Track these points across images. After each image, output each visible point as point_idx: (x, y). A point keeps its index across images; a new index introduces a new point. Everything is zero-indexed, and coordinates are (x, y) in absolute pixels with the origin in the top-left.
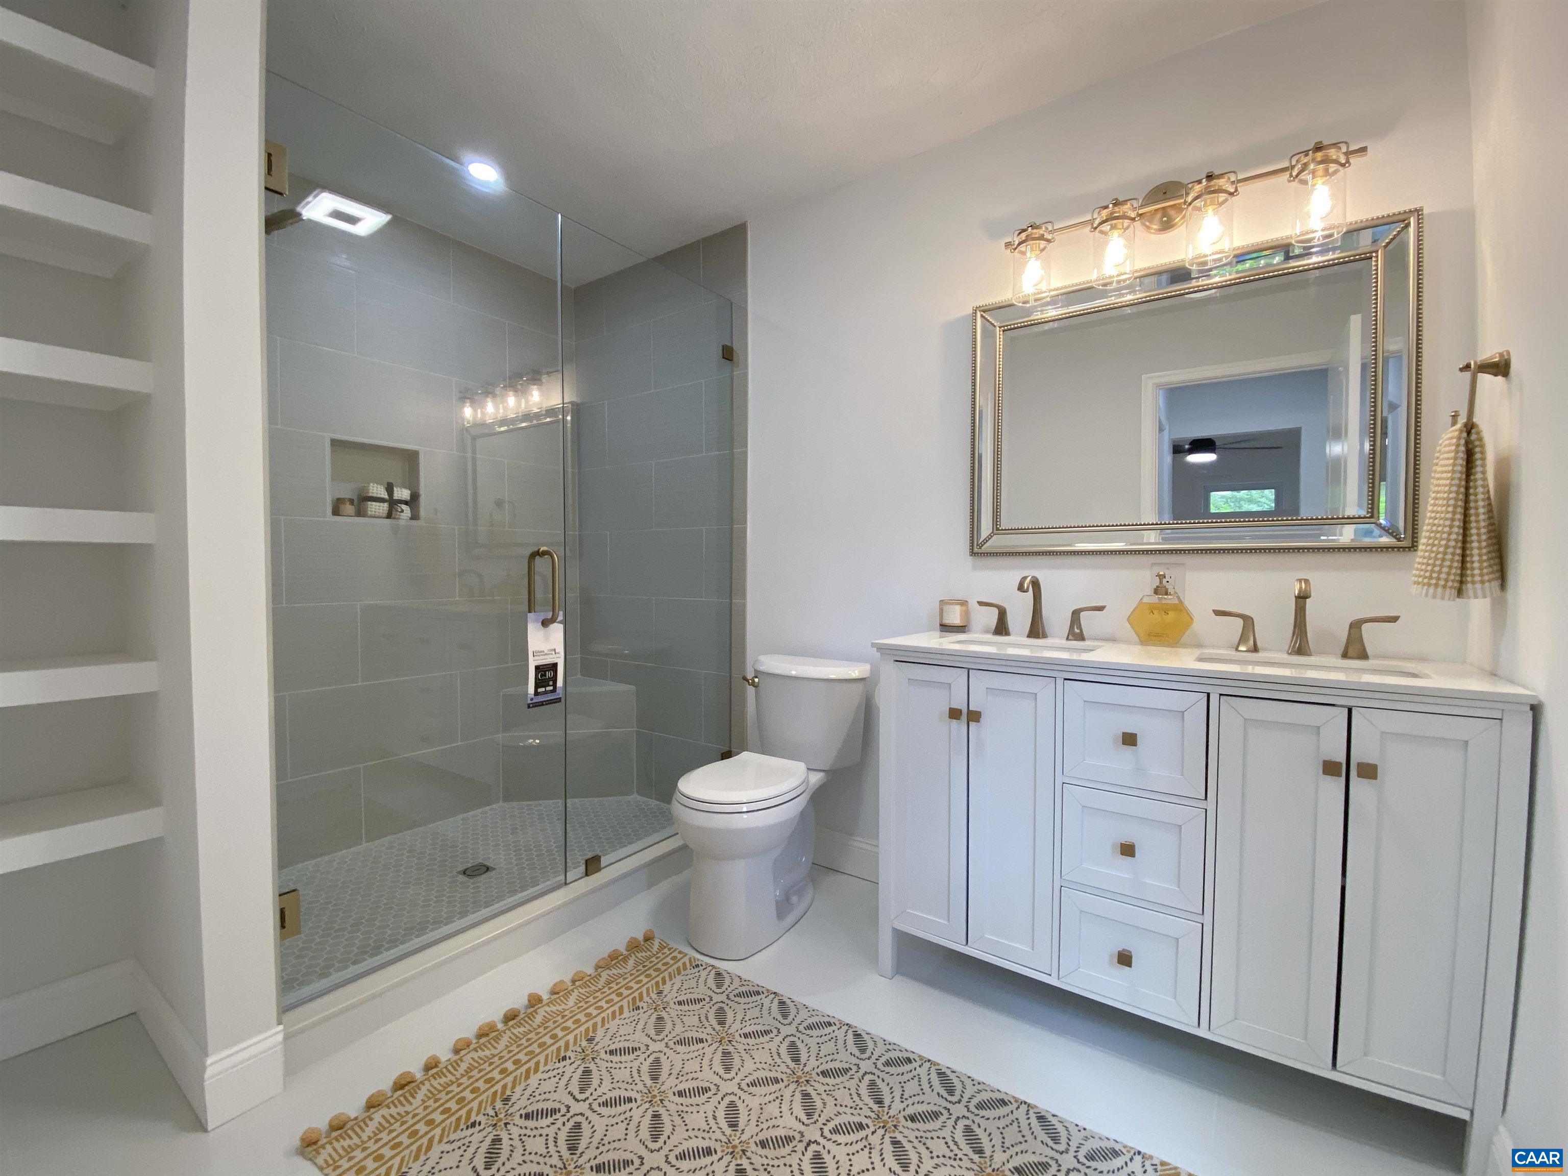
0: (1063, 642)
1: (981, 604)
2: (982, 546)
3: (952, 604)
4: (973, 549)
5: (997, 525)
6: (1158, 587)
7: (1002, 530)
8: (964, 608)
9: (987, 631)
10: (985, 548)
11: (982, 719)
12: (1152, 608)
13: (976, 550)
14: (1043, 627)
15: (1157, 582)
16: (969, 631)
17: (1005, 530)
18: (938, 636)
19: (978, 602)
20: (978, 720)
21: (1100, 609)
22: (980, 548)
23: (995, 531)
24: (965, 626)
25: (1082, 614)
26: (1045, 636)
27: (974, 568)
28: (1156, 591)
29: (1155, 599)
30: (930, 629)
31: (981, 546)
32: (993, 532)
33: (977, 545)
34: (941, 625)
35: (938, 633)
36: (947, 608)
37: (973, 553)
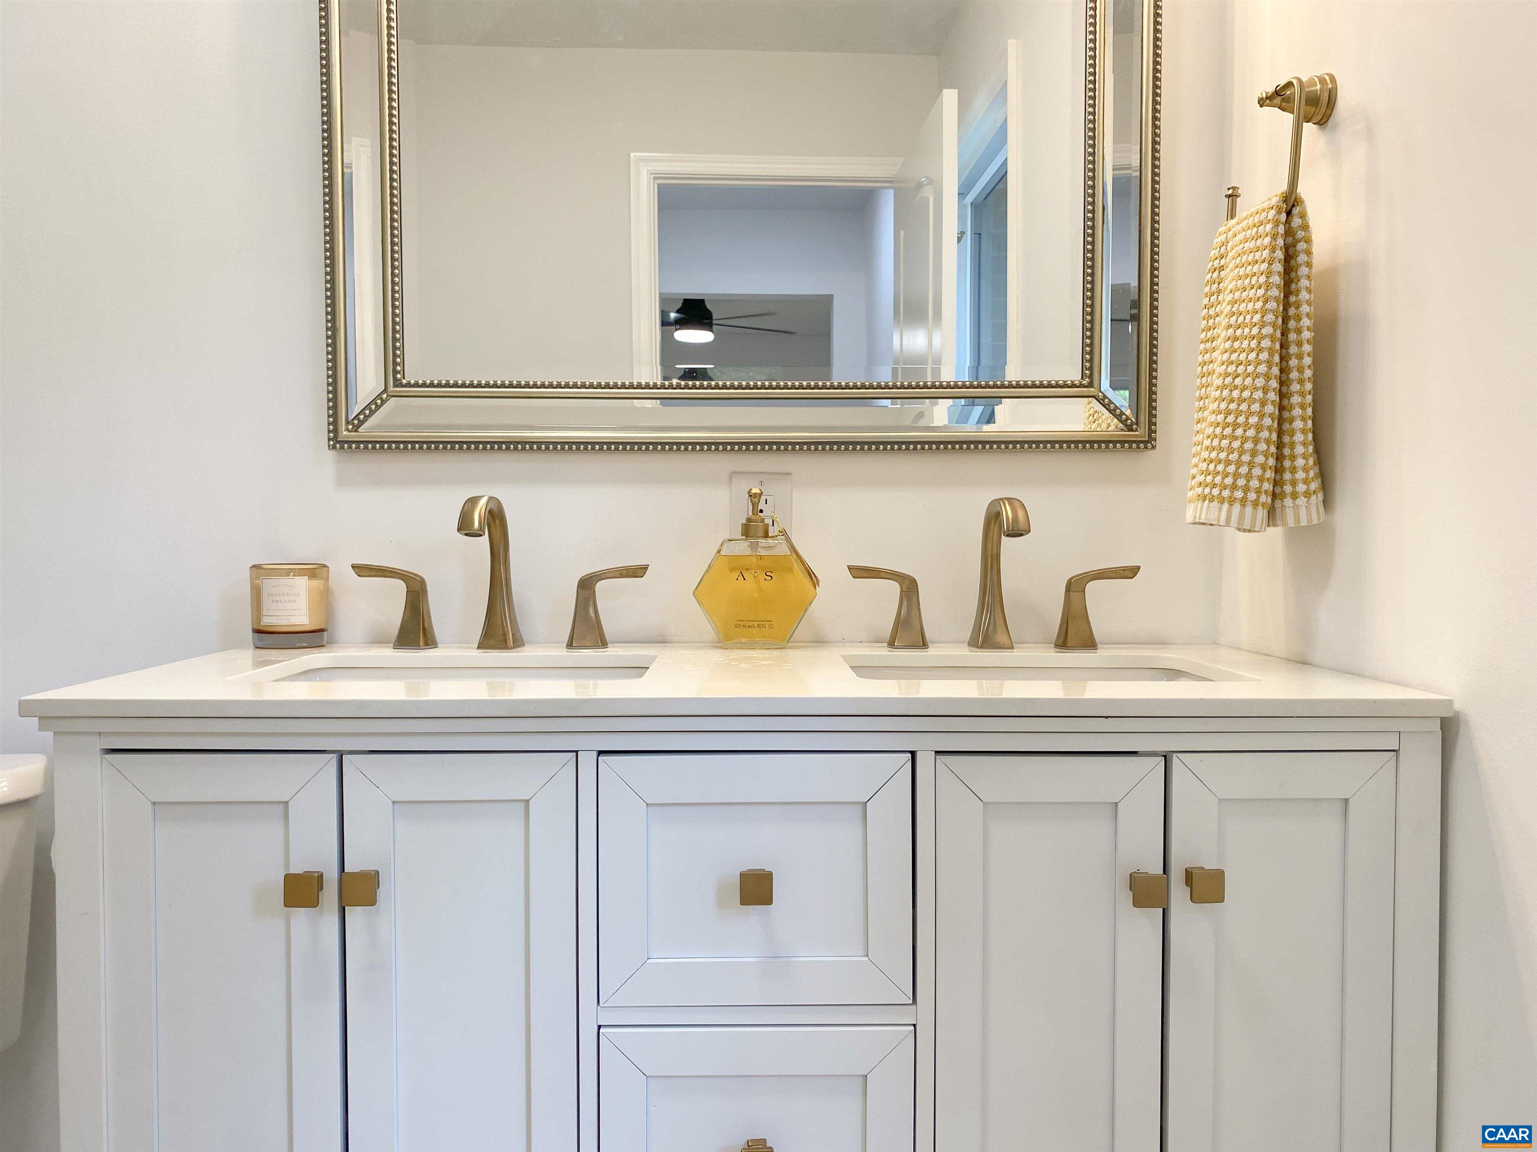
0: (561, 654)
1: (361, 570)
2: (362, 423)
3: (287, 573)
4: (336, 431)
5: (395, 372)
6: (749, 520)
7: (408, 385)
8: (317, 583)
9: (377, 640)
10: (366, 431)
11: (382, 893)
12: (739, 567)
13: (344, 434)
14: (514, 621)
15: (744, 511)
16: (331, 642)
17: (416, 385)
18: (250, 662)
19: (353, 567)
20: (370, 900)
21: (638, 572)
22: (356, 429)
23: (391, 388)
24: (321, 631)
25: (601, 587)
26: (518, 643)
27: (342, 482)
28: (747, 531)
29: (742, 548)
30: (228, 644)
31: (357, 423)
32: (385, 391)
33: (348, 423)
34: (257, 631)
35: (248, 655)
36: (270, 585)
37: (336, 442)
